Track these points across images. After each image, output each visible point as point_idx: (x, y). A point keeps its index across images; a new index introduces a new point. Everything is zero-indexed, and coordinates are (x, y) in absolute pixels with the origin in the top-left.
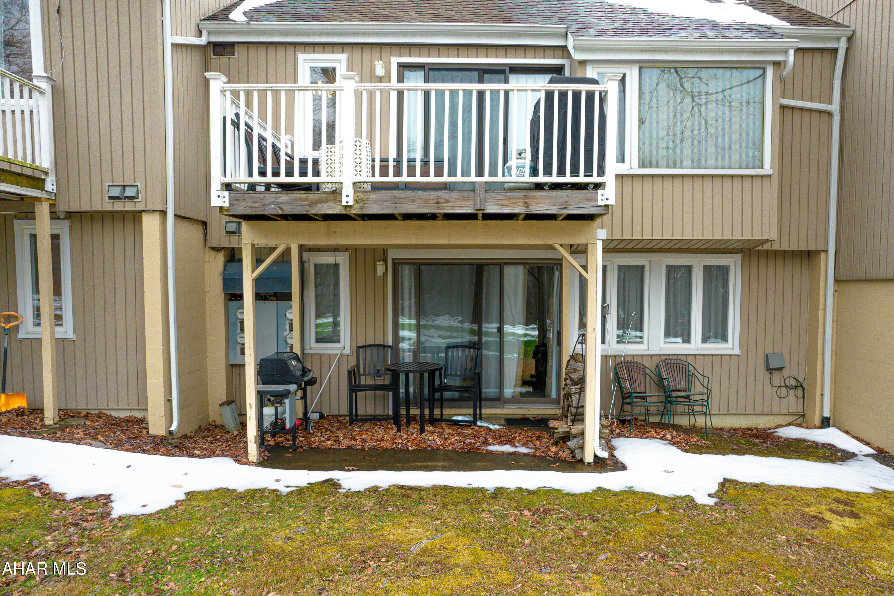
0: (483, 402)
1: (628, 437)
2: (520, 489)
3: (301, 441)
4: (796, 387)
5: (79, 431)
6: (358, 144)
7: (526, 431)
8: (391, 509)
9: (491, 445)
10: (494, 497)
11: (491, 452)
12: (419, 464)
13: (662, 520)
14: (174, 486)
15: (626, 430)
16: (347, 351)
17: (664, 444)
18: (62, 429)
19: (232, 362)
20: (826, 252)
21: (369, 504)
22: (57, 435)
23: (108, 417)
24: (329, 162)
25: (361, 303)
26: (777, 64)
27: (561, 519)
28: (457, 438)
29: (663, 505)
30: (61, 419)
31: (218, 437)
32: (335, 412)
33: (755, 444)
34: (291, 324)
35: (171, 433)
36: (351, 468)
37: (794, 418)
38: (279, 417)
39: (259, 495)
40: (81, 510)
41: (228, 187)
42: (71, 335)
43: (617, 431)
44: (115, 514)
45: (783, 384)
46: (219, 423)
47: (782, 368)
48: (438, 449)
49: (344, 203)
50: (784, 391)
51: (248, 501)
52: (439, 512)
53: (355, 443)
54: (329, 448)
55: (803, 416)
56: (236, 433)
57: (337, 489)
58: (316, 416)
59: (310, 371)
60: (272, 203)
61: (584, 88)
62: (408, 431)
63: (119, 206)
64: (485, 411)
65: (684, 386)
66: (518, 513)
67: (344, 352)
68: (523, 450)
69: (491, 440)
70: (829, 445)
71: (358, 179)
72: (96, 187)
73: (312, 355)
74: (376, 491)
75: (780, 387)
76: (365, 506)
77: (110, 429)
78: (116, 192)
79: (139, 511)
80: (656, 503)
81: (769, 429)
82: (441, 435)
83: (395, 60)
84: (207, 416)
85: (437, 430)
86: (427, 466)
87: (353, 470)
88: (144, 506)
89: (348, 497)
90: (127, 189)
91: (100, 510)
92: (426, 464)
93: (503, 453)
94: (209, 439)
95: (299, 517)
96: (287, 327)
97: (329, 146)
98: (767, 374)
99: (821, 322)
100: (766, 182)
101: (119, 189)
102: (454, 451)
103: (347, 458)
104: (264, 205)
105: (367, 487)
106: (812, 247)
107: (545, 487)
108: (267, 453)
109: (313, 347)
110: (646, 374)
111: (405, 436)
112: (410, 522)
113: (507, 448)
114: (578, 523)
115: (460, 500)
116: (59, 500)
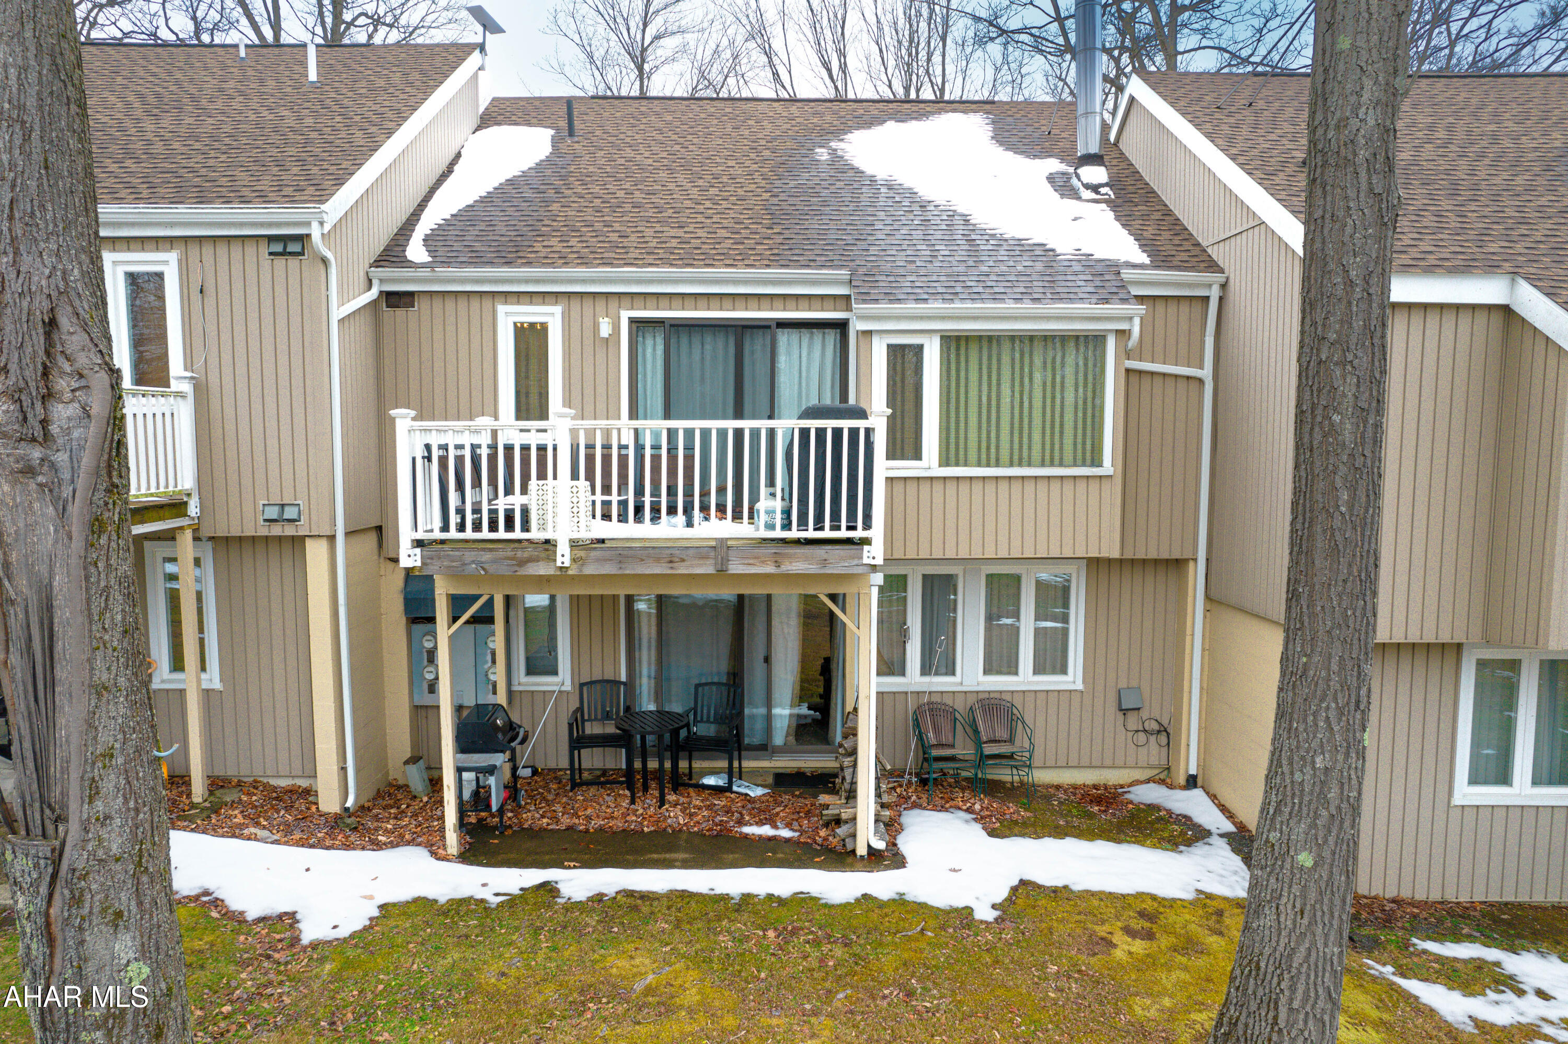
0: (743, 753)
1: (925, 808)
2: (770, 897)
3: (510, 818)
4: (1159, 732)
5: (236, 812)
6: (575, 490)
7: (798, 797)
8: (616, 929)
9: (746, 825)
10: (737, 911)
11: (746, 837)
12: (655, 856)
13: (922, 945)
14: (365, 897)
15: (924, 797)
16: (568, 687)
17: (967, 821)
18: (215, 810)
19: (418, 702)
20: (1195, 560)
21: (592, 920)
22: (213, 821)
23: (266, 785)
24: (541, 502)
25: (584, 622)
26: (1120, 333)
27: (808, 942)
28: (705, 813)
29: (932, 923)
30: (211, 793)
31: (404, 806)
32: (552, 765)
33: (1091, 816)
34: (493, 654)
35: (347, 809)
36: (572, 864)
37: (1157, 771)
38: (481, 784)
39: (463, 909)
40: (268, 935)
41: (419, 543)
42: (217, 685)
43: (914, 798)
44: (306, 939)
45: (1141, 728)
46: (401, 782)
47: (1139, 709)
48: (680, 830)
49: (559, 564)
50: (1142, 737)
51: (452, 917)
52: (671, 933)
53: (577, 821)
54: (545, 829)
55: (1168, 769)
56: (425, 799)
57: (554, 897)
58: (527, 772)
59: (520, 727)
60: (473, 562)
61: (846, 424)
62: (643, 801)
63: (276, 530)
64: (746, 764)
65: (1005, 735)
66: (761, 933)
67: (563, 689)
68: (786, 833)
69: (747, 818)
70: (1185, 817)
71: (575, 536)
72: (248, 508)
73: (521, 692)
74: (600, 901)
75: (1137, 731)
76: (587, 925)
77: (272, 807)
78: (273, 513)
79: (331, 935)
80: (924, 919)
81: (1122, 787)
82: (686, 809)
83: (625, 315)
84: (387, 773)
85: (682, 800)
86: (665, 860)
87: (575, 867)
88: (335, 927)
89: (567, 910)
90: (287, 509)
91: (288, 934)
92: (663, 856)
93: (760, 836)
94: (392, 811)
95: (511, 943)
96: (489, 658)
97: (541, 482)
98: (1120, 716)
99: (1187, 651)
100: (1106, 485)
101: (276, 508)
102: (700, 834)
103: (567, 846)
104: (464, 564)
105: (591, 894)
106: (1176, 555)
107: (802, 893)
108: (468, 838)
109: (525, 682)
110: (956, 719)
111: (641, 811)
112: (636, 949)
113: (766, 830)
114: (825, 948)
115: (697, 914)
116: (240, 922)
